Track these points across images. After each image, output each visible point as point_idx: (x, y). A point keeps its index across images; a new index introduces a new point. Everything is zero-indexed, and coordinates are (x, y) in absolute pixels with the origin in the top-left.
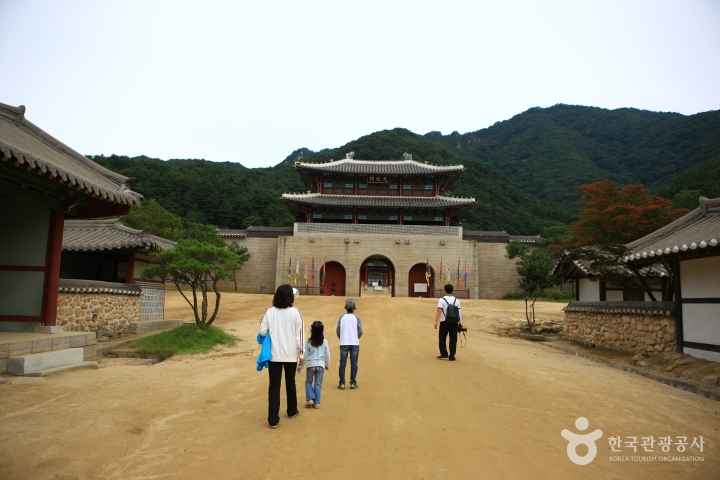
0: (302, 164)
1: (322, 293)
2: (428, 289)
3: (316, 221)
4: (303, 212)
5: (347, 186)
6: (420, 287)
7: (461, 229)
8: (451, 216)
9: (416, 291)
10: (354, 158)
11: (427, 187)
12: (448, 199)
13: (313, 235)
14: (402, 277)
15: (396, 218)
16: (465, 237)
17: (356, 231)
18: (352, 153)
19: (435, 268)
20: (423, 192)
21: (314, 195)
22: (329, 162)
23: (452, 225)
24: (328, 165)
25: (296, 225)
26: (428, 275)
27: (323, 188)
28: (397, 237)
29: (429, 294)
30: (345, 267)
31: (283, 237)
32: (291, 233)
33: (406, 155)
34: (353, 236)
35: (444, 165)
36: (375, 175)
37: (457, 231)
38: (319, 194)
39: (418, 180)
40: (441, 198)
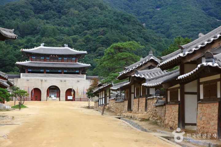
0: (24, 50)
1: (32, 100)
2: (73, 98)
3: (29, 72)
4: (24, 69)
5: (42, 58)
6: (70, 98)
7: (85, 76)
8: (82, 71)
9: (68, 99)
10: (44, 46)
11: (73, 59)
12: (81, 64)
13: (28, 78)
14: (63, 94)
15: (61, 71)
16: (87, 78)
17: (45, 76)
18: (43, 44)
19: (76, 91)
20: (72, 61)
21: (28, 62)
22: (34, 48)
23: (82, 74)
24: (33, 49)
25: (21, 74)
26: (72, 93)
27: (32, 59)
28: (61, 79)
29: (73, 100)
30: (41, 90)
31: (16, 79)
32: (19, 77)
33: (65, 45)
34: (44, 78)
35: (80, 50)
36: (53, 55)
37: (84, 76)
38: (30, 61)
39: (70, 57)
40: (79, 63)
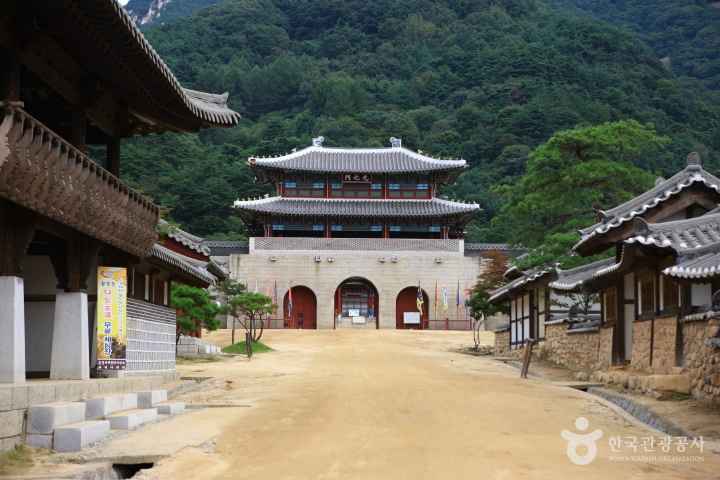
0: (259, 161)
1: (286, 325)
2: (421, 318)
3: (276, 234)
4: (259, 225)
5: (316, 186)
6: (411, 317)
7: (461, 243)
8: (452, 227)
9: (406, 321)
10: (324, 144)
11: (421, 187)
12: (448, 203)
13: (275, 253)
14: (387, 304)
15: (379, 229)
16: (468, 252)
17: (329, 246)
18: (321, 139)
19: (431, 296)
20: (415, 193)
21: (273, 199)
22: (290, 153)
23: (451, 237)
24: (287, 157)
25: (252, 240)
26: (420, 302)
27: (284, 189)
28: (381, 254)
29: (423, 324)
30: (316, 292)
31: (236, 256)
32: (246, 250)
33: (393, 139)
34: (324, 254)
35: (443, 156)
36: (352, 174)
37: (458, 244)
38: (279, 198)
39: (409, 180)
40: (438, 201)
